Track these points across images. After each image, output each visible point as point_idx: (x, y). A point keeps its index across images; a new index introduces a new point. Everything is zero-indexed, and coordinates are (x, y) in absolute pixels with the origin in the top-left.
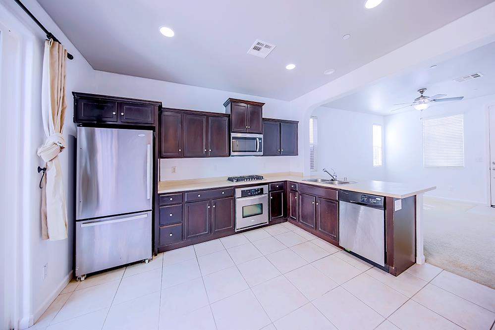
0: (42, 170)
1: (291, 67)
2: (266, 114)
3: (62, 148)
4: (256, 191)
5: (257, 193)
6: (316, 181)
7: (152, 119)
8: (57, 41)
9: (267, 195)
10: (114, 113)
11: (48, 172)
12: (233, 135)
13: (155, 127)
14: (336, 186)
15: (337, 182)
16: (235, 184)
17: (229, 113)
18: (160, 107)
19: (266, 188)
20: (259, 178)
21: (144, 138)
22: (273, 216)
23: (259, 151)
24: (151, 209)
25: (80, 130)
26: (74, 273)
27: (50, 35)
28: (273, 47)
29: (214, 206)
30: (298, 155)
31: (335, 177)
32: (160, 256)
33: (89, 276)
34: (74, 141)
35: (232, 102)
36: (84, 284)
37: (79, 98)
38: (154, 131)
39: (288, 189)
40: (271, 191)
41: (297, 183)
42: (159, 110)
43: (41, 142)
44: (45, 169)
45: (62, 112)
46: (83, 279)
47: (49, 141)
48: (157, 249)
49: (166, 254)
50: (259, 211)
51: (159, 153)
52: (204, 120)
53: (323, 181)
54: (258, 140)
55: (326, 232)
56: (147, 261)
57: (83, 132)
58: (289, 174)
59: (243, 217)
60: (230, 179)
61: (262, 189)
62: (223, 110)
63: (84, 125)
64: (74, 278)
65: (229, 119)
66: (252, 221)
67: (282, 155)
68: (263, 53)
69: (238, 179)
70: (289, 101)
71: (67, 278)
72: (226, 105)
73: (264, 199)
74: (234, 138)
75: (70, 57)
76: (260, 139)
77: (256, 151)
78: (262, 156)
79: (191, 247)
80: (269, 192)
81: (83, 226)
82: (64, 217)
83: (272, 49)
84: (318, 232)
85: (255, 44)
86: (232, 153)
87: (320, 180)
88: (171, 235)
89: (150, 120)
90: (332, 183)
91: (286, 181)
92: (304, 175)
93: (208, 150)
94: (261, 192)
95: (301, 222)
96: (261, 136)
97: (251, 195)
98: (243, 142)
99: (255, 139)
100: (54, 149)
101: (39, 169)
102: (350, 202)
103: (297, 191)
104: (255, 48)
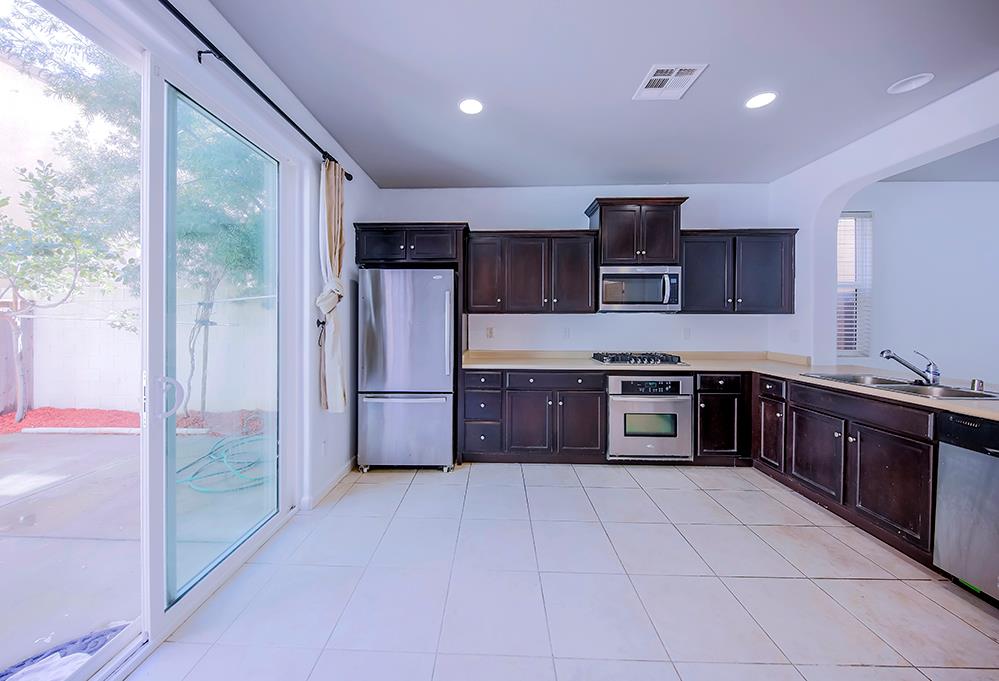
0: (321, 324)
1: (761, 100)
2: (689, 220)
3: (340, 297)
4: (661, 386)
5: (661, 390)
6: (855, 380)
7: (452, 251)
8: (334, 160)
9: (689, 398)
10: (402, 247)
11: (327, 327)
12: (603, 270)
13: (457, 264)
14: (934, 400)
15: (936, 391)
16: (607, 366)
17: (597, 227)
18: (466, 229)
19: (687, 385)
20: (666, 359)
21: (443, 281)
22: (704, 446)
23: (669, 303)
24: (451, 391)
25: (363, 273)
26: (356, 460)
27: (326, 155)
28: (700, 68)
29: (561, 403)
30: (791, 311)
31: (930, 376)
32: (466, 468)
33: (373, 468)
34: (355, 287)
35: (604, 206)
36: (365, 476)
37: (362, 229)
38: (456, 270)
39: (756, 393)
40: (700, 391)
41: (783, 379)
42: (464, 236)
43: (321, 290)
44: (324, 323)
45: (340, 251)
46: (365, 470)
47: (328, 288)
48: (462, 456)
49: (475, 466)
50: (666, 428)
51: (464, 304)
52: (544, 245)
53: (880, 382)
54: (667, 278)
55: (883, 518)
56: (445, 469)
57: (367, 275)
58: (764, 357)
59: (626, 435)
60: (598, 357)
61: (676, 385)
62: (585, 224)
63: (367, 266)
64: (356, 467)
65: (596, 241)
66: (649, 447)
67: (738, 312)
68: (672, 91)
69: (615, 358)
70: (768, 183)
71: (347, 464)
72: (589, 213)
73: (682, 405)
74: (606, 277)
75: (349, 177)
76: (671, 276)
77: (662, 303)
78: (678, 312)
79: (516, 466)
80: (696, 391)
81: (365, 400)
82: (343, 385)
83: (696, 75)
84: (850, 511)
85: (649, 76)
86: (602, 307)
87: (868, 380)
88: (483, 438)
89: (451, 252)
90: (916, 392)
91: (751, 373)
92: (812, 364)
93: (550, 301)
94: (675, 389)
95: (794, 476)
96: (677, 270)
97: (646, 393)
98: (636, 284)
99: (660, 276)
100: (331, 299)
101: (319, 323)
102: (986, 452)
103: (783, 400)
104: (651, 85)
